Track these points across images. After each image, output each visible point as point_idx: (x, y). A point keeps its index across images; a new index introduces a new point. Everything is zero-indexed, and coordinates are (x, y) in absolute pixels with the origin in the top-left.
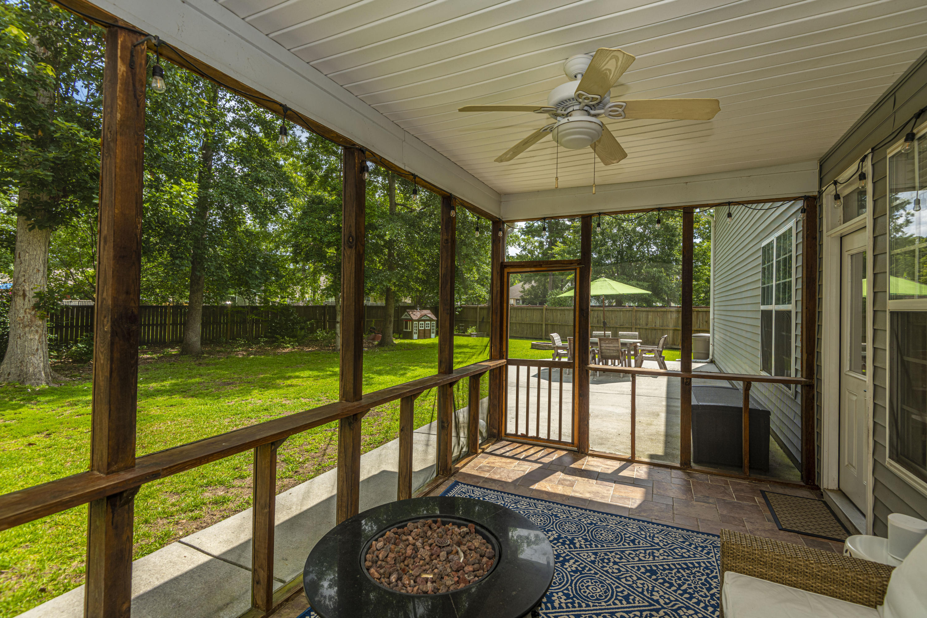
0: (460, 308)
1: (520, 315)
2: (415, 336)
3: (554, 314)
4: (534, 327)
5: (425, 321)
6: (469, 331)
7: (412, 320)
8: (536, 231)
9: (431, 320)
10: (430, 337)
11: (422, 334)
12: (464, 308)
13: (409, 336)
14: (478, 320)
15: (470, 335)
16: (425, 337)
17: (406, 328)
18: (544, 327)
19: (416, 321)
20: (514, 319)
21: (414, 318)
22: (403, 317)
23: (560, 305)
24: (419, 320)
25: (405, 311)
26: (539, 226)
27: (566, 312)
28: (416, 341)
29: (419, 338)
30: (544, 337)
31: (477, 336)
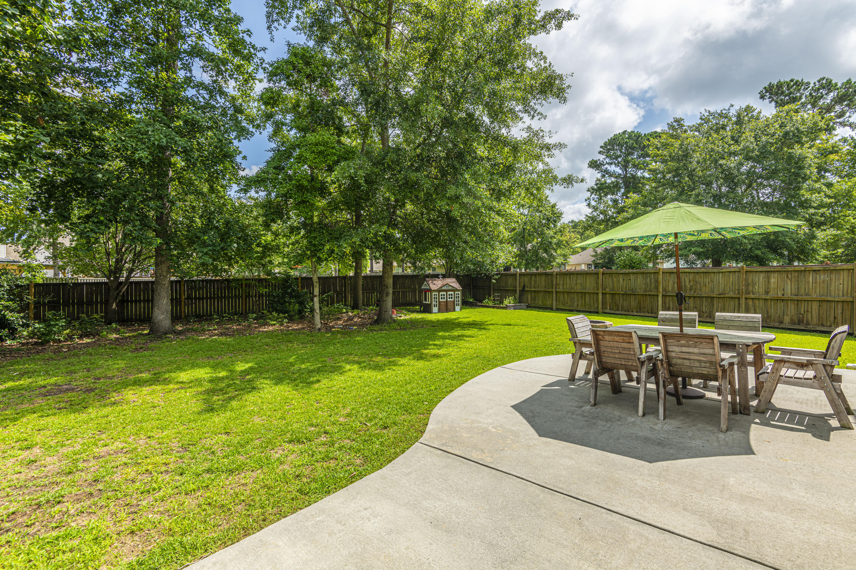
0: (497, 275)
1: (568, 282)
2: (435, 309)
3: (615, 279)
4: (587, 296)
5: (446, 291)
6: (506, 302)
7: (430, 290)
8: (608, 187)
9: (454, 290)
10: (454, 310)
11: (443, 307)
12: (502, 275)
13: (427, 309)
14: (518, 289)
15: (506, 308)
16: (447, 310)
17: (426, 300)
18: (600, 296)
19: (435, 291)
20: (561, 287)
21: (433, 287)
22: (423, 287)
23: (633, 268)
24: (439, 291)
25: (425, 280)
26: (612, 182)
27: (632, 277)
28: (435, 316)
29: (440, 311)
30: (600, 310)
31: (515, 308)
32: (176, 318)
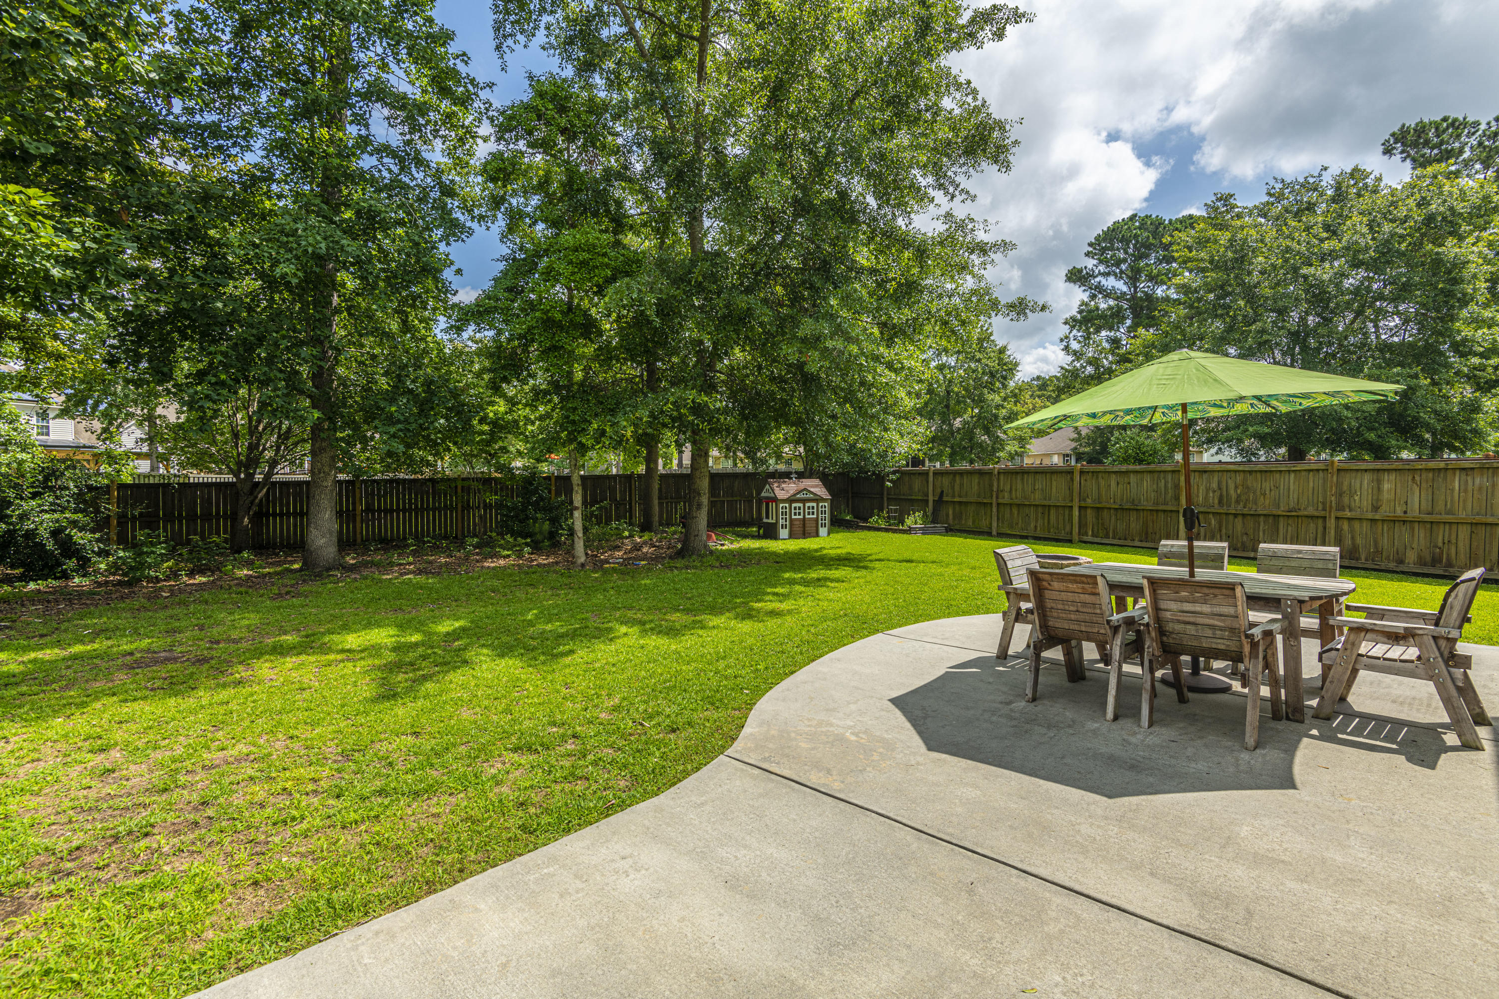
0: (894, 473)
1: (1019, 486)
2: (784, 533)
3: (1102, 482)
4: (1053, 511)
5: (804, 501)
6: (909, 521)
7: (775, 500)
9: (818, 499)
10: (817, 535)
11: (798, 529)
12: (903, 473)
13: (770, 533)
14: (931, 498)
15: (909, 531)
16: (805, 535)
17: (767, 517)
18: (1076, 512)
19: (783, 501)
20: (1006, 495)
21: (781, 495)
22: (763, 494)
23: (1141, 462)
24: (791, 500)
25: (766, 482)
26: (1110, 308)
27: (1133, 478)
28: (784, 544)
29: (792, 536)
30: (1075, 537)
31: (925, 531)
32: (345, 544)
